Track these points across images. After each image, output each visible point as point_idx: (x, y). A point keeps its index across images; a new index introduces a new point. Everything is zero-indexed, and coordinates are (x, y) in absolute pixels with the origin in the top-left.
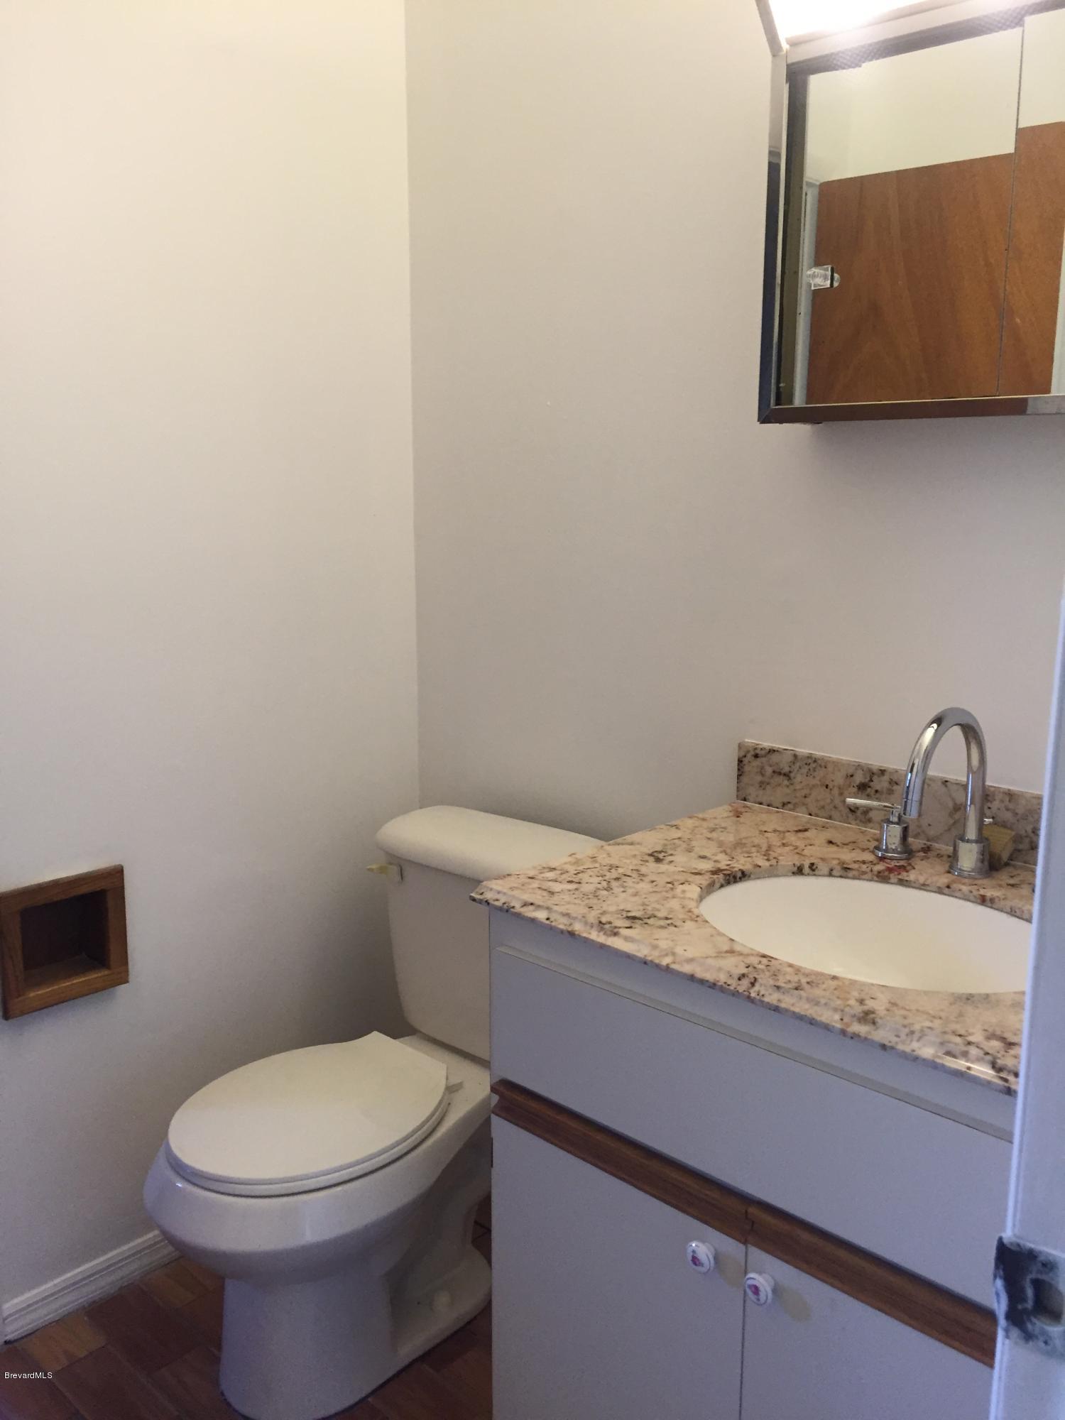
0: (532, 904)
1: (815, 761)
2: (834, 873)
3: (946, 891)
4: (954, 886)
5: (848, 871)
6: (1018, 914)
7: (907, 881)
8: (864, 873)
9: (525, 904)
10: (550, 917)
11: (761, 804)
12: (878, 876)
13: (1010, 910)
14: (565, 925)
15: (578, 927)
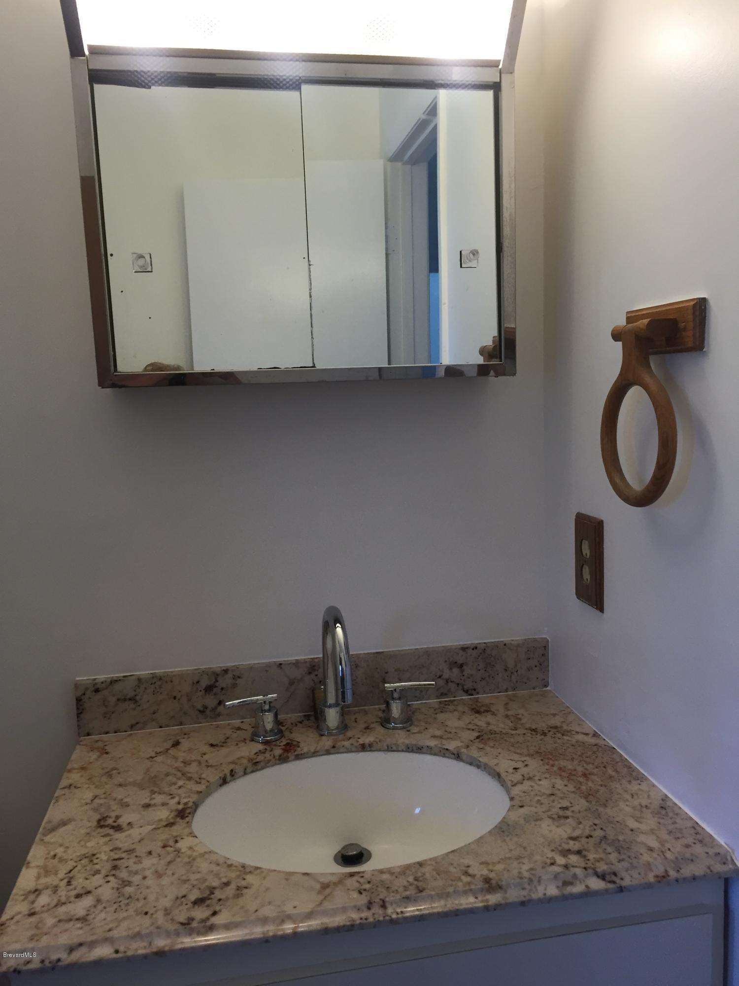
0: (81, 945)
1: (160, 679)
2: (248, 770)
3: (333, 750)
4: (339, 744)
5: (258, 764)
6: (394, 748)
7: (302, 754)
8: (269, 761)
9: (71, 950)
10: (117, 948)
11: (107, 733)
12: (279, 759)
13: (387, 748)
14: (145, 948)
15: (161, 943)
